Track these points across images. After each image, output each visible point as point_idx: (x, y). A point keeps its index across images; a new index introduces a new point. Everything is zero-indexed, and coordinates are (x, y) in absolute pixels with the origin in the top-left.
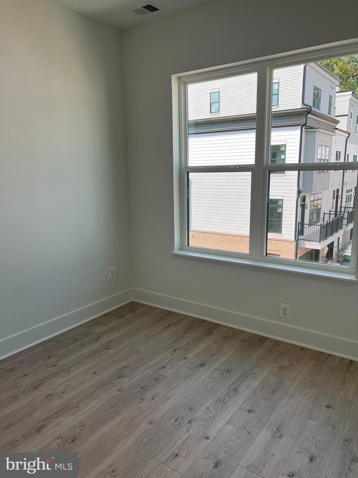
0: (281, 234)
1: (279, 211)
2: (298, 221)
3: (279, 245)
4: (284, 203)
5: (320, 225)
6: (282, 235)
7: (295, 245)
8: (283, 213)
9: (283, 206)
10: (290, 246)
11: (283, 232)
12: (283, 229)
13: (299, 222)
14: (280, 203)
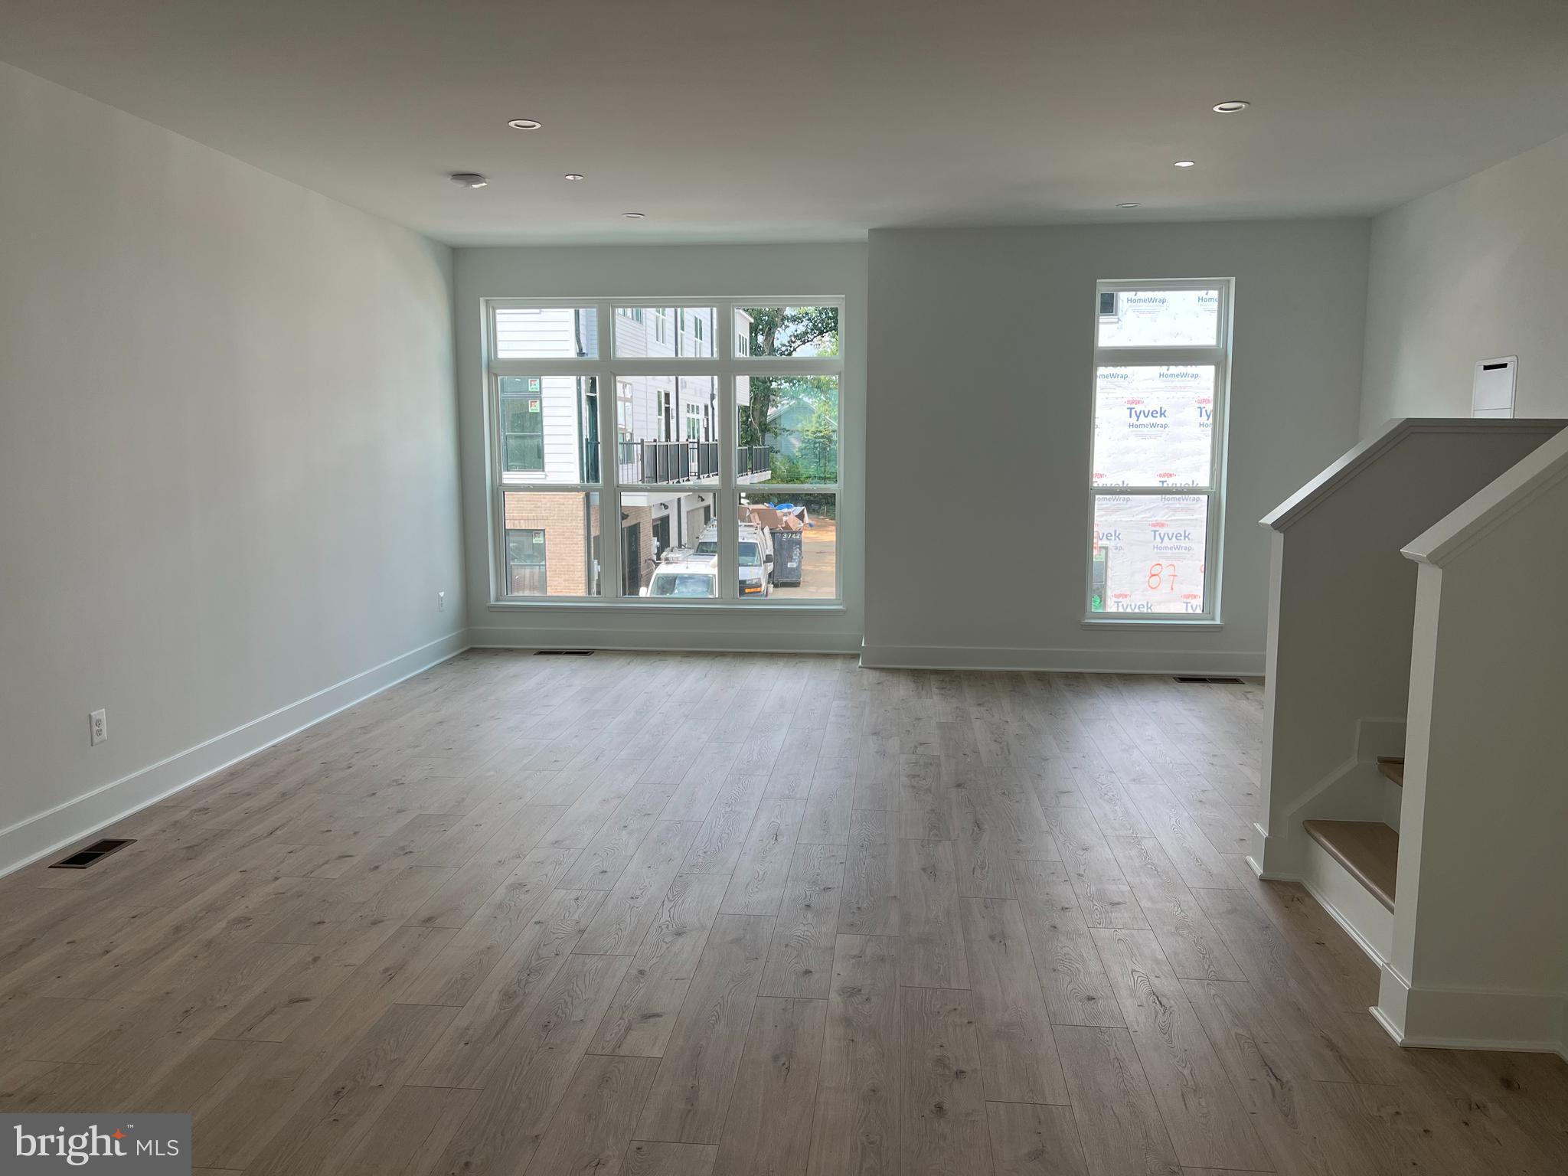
0: (543, 471)
1: (534, 408)
2: (584, 438)
3: (539, 504)
4: (543, 386)
5: (640, 442)
6: (546, 476)
7: (583, 498)
8: (544, 414)
9: (543, 396)
10: (571, 502)
11: (547, 467)
12: (547, 458)
13: (587, 439)
14: (533, 387)
